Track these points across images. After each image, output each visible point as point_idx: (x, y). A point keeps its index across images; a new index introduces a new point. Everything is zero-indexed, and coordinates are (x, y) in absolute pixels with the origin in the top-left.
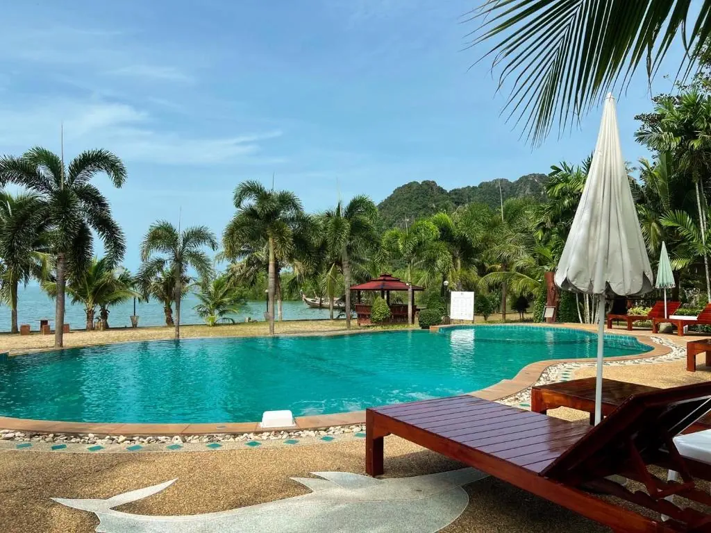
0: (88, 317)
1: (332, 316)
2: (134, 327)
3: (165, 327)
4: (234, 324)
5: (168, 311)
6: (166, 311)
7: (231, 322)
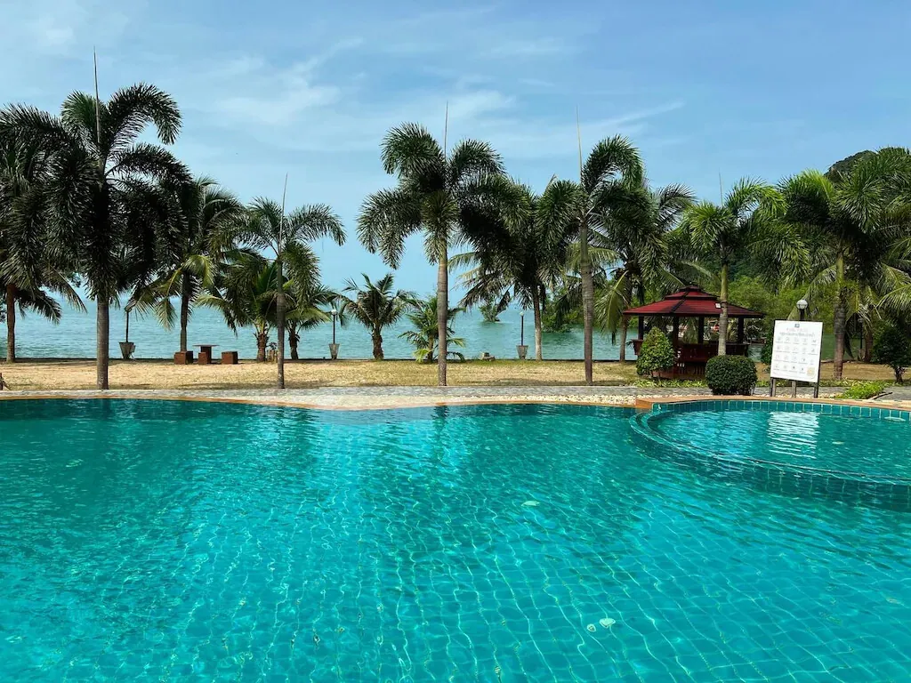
0: (259, 344)
1: (623, 356)
2: (334, 359)
3: (372, 361)
4: (463, 361)
5: (377, 339)
6: (374, 339)
7: (457, 357)
